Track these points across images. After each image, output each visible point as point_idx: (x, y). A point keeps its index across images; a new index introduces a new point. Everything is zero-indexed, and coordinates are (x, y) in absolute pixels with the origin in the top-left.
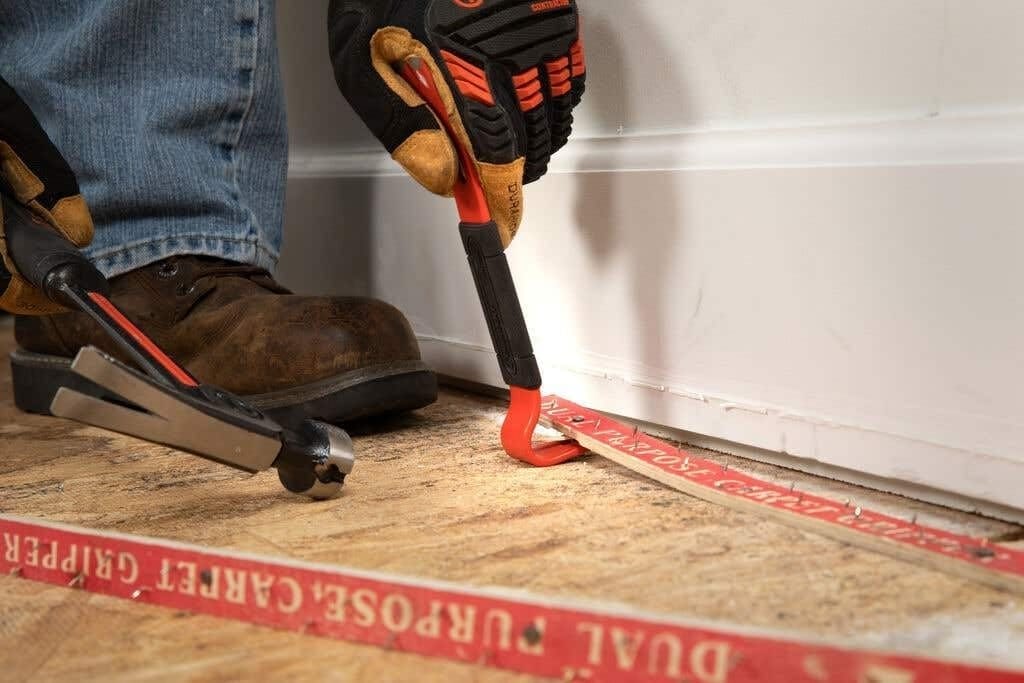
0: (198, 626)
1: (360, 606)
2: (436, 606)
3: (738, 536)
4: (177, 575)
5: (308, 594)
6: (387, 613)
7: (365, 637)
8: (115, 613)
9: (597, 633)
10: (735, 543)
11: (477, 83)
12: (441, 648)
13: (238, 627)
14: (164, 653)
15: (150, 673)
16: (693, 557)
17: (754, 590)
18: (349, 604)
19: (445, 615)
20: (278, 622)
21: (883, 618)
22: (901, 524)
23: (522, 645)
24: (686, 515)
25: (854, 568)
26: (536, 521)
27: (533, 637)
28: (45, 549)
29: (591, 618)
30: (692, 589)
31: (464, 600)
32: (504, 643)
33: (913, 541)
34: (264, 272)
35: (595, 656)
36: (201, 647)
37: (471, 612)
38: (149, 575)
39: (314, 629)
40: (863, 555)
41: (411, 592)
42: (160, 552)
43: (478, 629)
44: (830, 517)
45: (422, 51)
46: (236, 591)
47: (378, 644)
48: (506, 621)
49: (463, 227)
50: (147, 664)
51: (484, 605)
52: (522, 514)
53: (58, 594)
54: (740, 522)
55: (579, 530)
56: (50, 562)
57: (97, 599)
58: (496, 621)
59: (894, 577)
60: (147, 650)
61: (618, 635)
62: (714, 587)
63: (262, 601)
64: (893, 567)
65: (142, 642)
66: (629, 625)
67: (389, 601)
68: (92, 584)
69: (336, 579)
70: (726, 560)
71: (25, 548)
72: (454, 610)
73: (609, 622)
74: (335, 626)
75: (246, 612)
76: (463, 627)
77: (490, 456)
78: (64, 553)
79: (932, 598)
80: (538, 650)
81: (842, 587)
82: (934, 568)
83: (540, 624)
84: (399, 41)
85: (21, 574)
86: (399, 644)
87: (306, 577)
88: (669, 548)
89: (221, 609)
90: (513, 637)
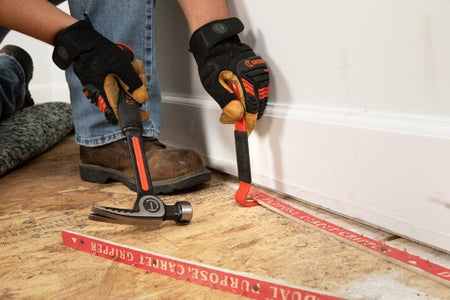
0: (153, 277)
1: (203, 275)
2: (226, 278)
3: (310, 239)
4: (146, 260)
5: (186, 270)
6: (211, 278)
7: (204, 284)
8: (127, 271)
9: (276, 289)
10: (309, 242)
11: (250, 89)
12: (228, 289)
13: (166, 278)
14: (145, 288)
15: (143, 297)
16: (298, 248)
17: (317, 262)
18: (199, 274)
19: (229, 280)
20: (178, 277)
21: (356, 274)
22: (358, 236)
23: (253, 290)
24: (293, 229)
25: (346, 253)
26: (247, 232)
27: (256, 289)
28: (104, 248)
29: (274, 285)
30: (298, 262)
31: (235, 276)
32: (248, 290)
33: (362, 243)
34: (156, 140)
35: (275, 296)
36: (156, 286)
37: (237, 280)
38: (137, 259)
39: (189, 280)
40: (347, 247)
41: (218, 273)
42: (140, 253)
43: (239, 285)
44: (336, 232)
45: (235, 78)
46: (164, 266)
47: (209, 286)
48: (248, 284)
49: (235, 131)
50: (141, 294)
51: (241, 278)
52: (243, 228)
53: (109, 263)
54: (309, 232)
55: (261, 236)
56: (106, 252)
57: (121, 265)
58: (245, 283)
59: (357, 257)
60: (140, 287)
61: (282, 291)
62: (305, 261)
63: (172, 271)
64: (357, 252)
65: (138, 284)
66: (285, 288)
67: (212, 274)
68: (119, 260)
69: (195, 267)
70: (307, 249)
71: (98, 247)
72: (232, 279)
73: (279, 287)
74: (195, 280)
75: (167, 273)
76: (235, 284)
77: (230, 202)
78: (110, 250)
79: (370, 266)
80: (258, 292)
81: (343, 261)
82: (369, 253)
83: (258, 285)
84: (229, 75)
85: (97, 254)
86: (215, 287)
87: (186, 265)
88: (289, 244)
89: (160, 271)
90: (250, 288)
